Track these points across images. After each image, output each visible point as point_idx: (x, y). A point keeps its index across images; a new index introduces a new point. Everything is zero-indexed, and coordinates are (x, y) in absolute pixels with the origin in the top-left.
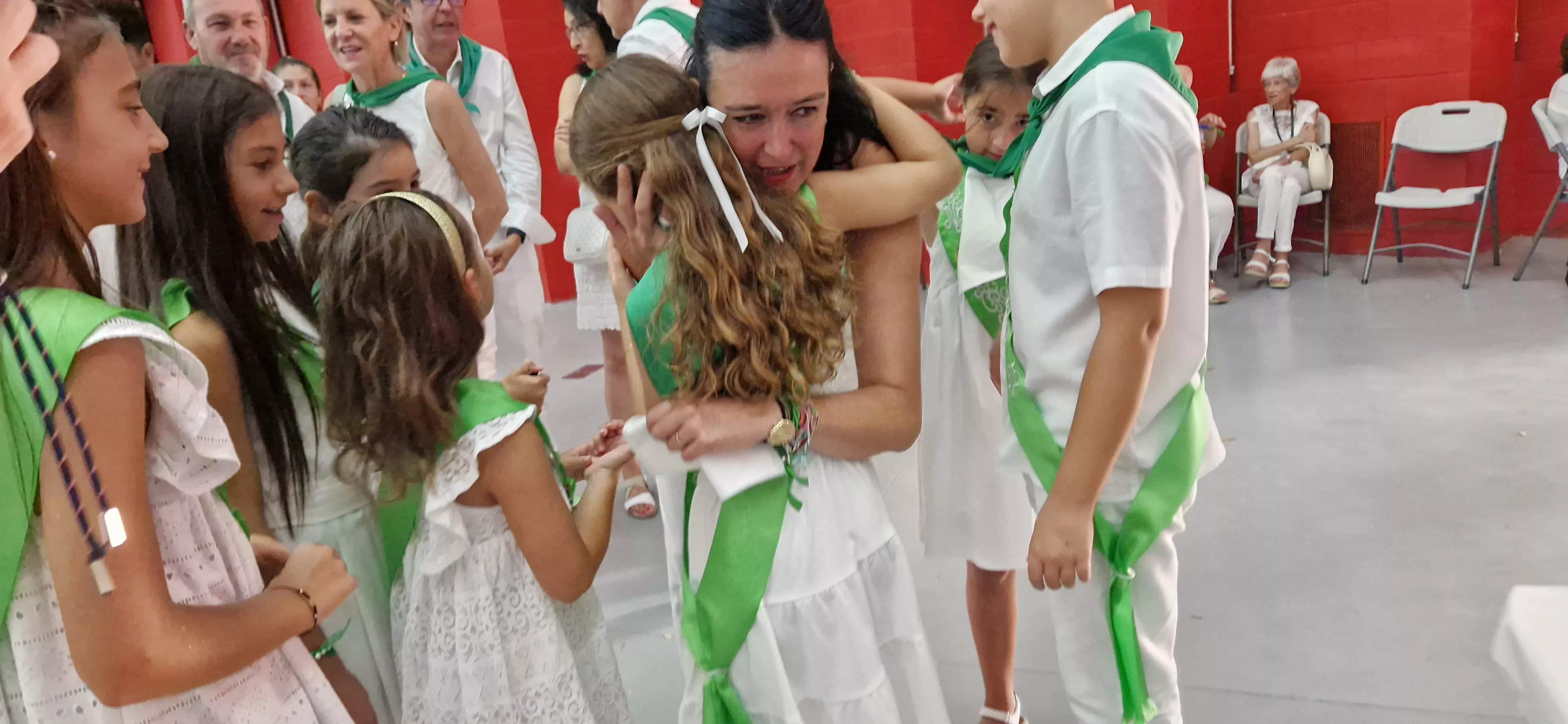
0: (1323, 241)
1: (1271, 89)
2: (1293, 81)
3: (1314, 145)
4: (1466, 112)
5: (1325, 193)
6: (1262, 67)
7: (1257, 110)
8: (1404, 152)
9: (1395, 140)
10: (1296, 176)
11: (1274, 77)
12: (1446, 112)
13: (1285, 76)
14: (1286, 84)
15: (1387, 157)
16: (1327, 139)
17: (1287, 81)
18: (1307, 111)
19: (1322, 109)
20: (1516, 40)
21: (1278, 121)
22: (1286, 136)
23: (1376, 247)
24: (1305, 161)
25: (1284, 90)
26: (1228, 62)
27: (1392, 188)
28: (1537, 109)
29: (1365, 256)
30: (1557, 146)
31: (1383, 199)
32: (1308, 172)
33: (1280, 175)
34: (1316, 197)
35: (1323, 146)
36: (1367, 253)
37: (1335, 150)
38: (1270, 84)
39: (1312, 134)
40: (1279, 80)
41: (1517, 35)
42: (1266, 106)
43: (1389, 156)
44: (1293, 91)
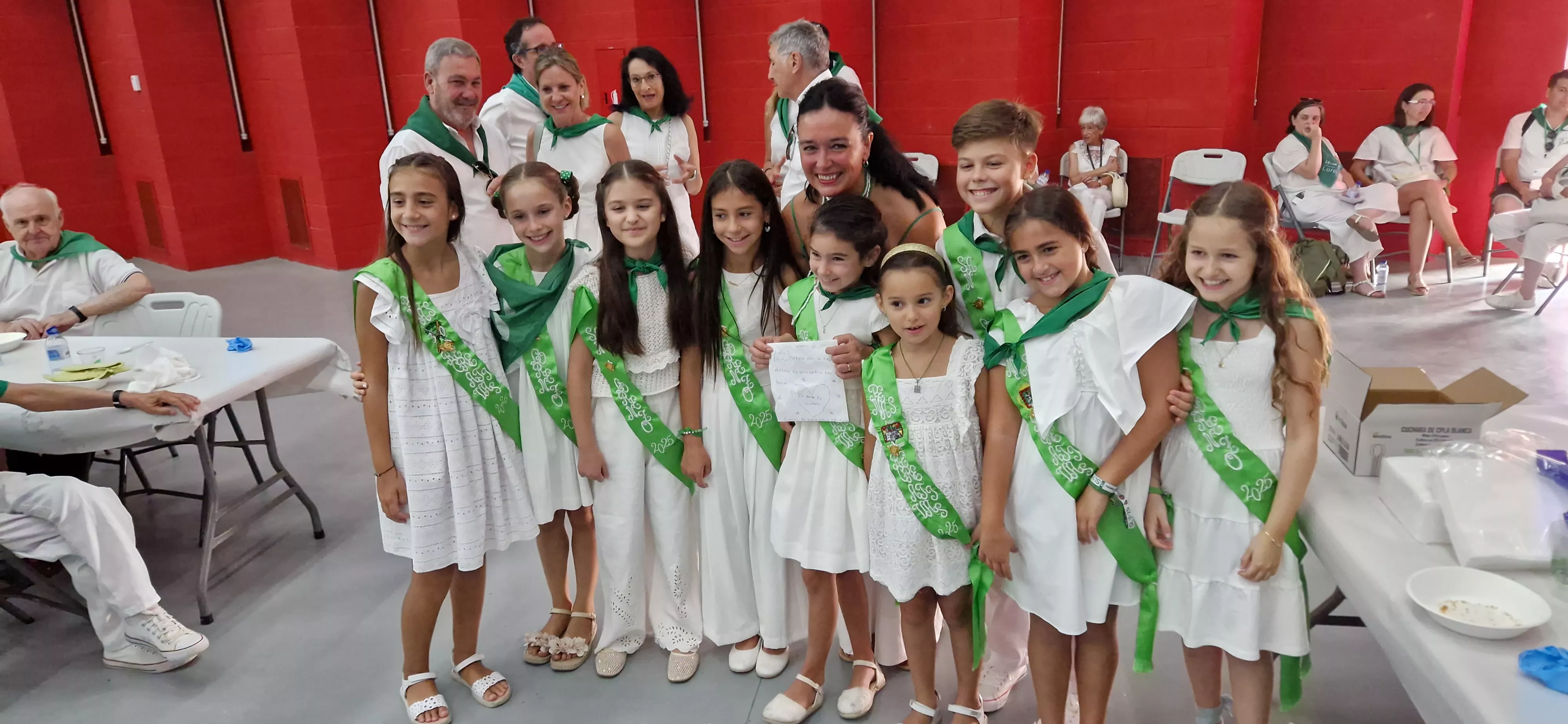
0: (1119, 246)
1: (1085, 132)
2: (1102, 126)
3: (1116, 174)
4: (1220, 156)
5: (1122, 209)
6: (1079, 114)
7: (1077, 143)
8: (1177, 182)
9: (1172, 174)
10: (1103, 197)
11: (1088, 124)
12: (1206, 156)
13: (1095, 123)
14: (1097, 129)
15: (1166, 185)
16: (1125, 170)
17: (1097, 126)
18: (1111, 147)
19: (1122, 147)
20: (1255, 104)
21: (1091, 154)
22: (1097, 166)
23: (1155, 253)
24: (1109, 188)
25: (1094, 133)
26: (1056, 104)
27: (1168, 210)
28: (1265, 159)
29: (1148, 258)
30: (1277, 187)
31: (1163, 217)
32: (1111, 194)
33: (1092, 197)
34: (1116, 213)
35: (1122, 175)
36: (1150, 256)
37: (1130, 179)
38: (1084, 128)
39: (1115, 165)
40: (1091, 126)
41: (1256, 101)
42: (1082, 141)
43: (1168, 184)
44: (1102, 132)
